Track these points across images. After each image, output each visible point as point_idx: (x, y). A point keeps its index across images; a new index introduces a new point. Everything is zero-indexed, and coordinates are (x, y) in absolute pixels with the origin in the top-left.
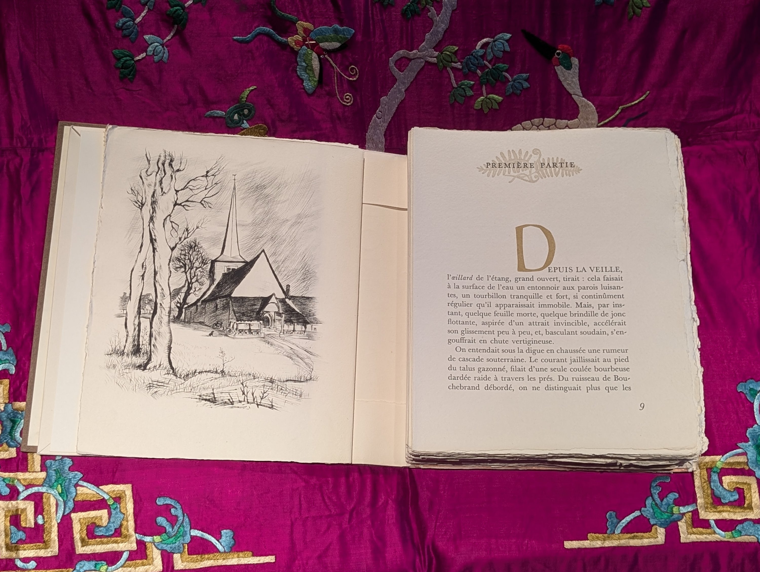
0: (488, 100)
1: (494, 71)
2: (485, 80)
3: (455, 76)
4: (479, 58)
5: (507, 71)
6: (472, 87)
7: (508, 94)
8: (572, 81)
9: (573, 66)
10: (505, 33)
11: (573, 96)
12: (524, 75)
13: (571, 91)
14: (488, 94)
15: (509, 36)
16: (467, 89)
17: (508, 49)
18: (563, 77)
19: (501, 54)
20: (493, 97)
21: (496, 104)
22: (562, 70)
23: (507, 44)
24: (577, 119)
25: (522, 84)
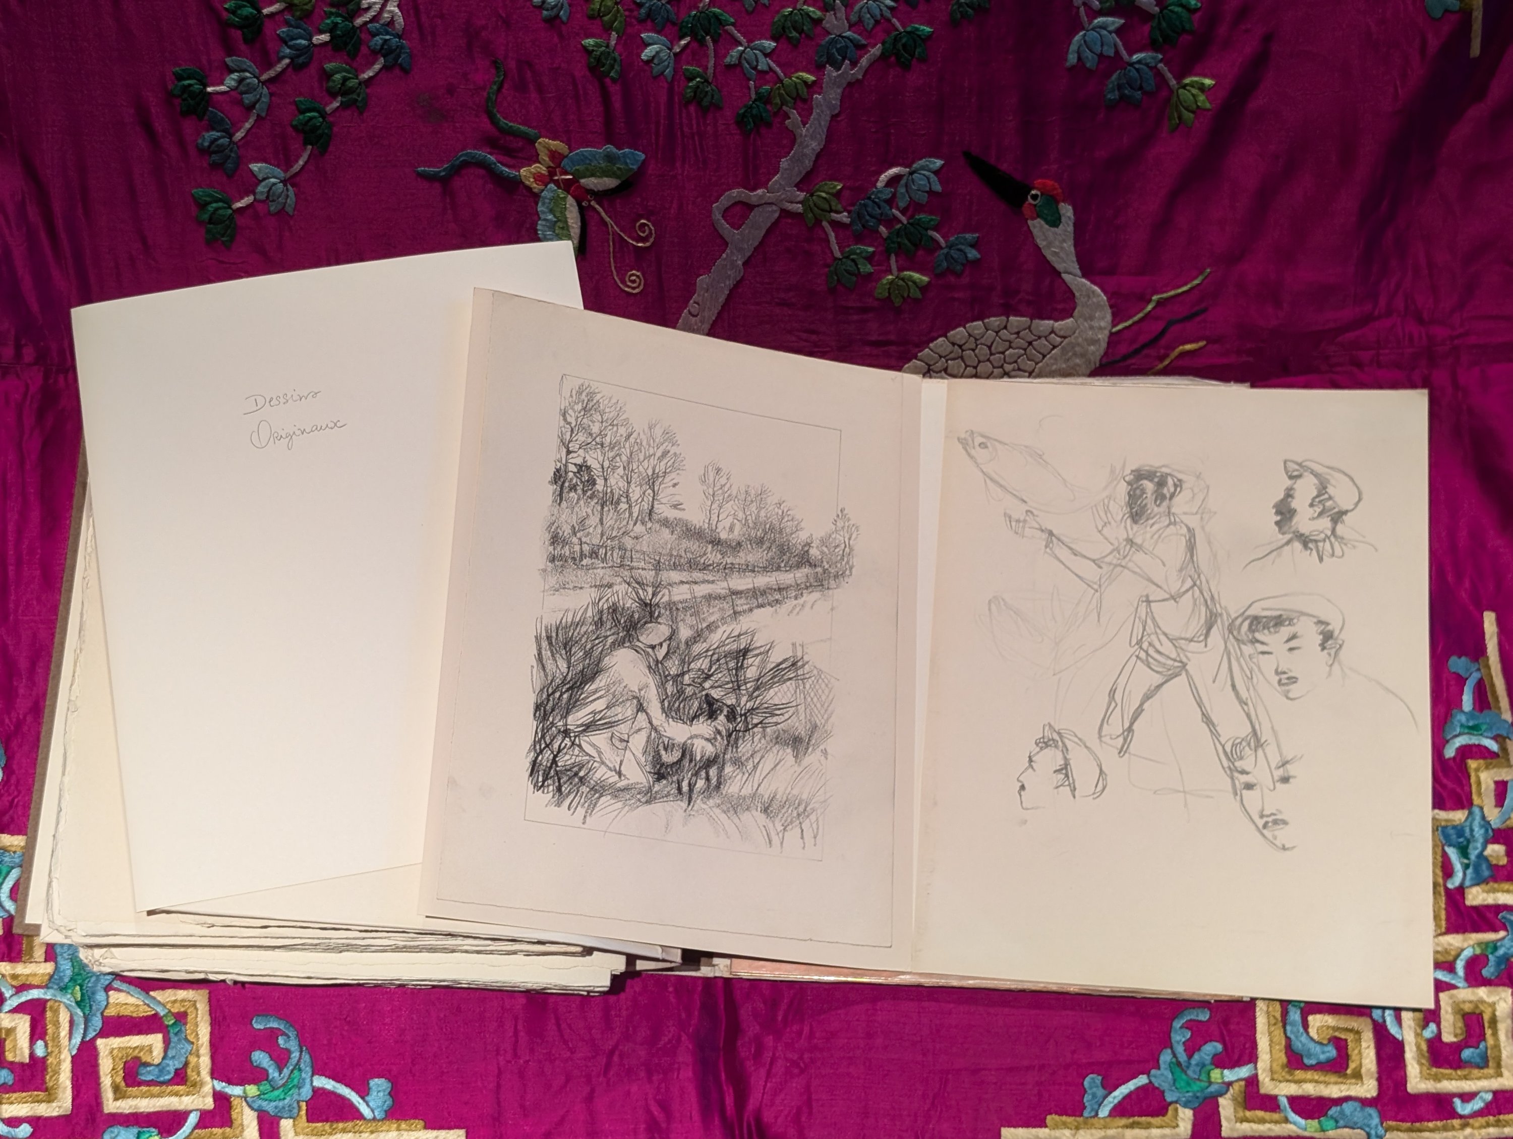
0: (901, 283)
1: (912, 229)
2: (896, 245)
3: (836, 237)
4: (882, 204)
5: (936, 229)
6: (870, 258)
7: (938, 271)
8: (1062, 248)
9: (1063, 219)
10: (930, 157)
11: (1064, 276)
12: (969, 236)
13: (1059, 267)
14: (901, 269)
15: (939, 163)
16: (861, 262)
17: (938, 188)
18: (1044, 240)
19: (924, 198)
20: (911, 276)
21: (917, 290)
22: (1041, 227)
23: (936, 179)
24: (1072, 319)
25: (965, 254)
